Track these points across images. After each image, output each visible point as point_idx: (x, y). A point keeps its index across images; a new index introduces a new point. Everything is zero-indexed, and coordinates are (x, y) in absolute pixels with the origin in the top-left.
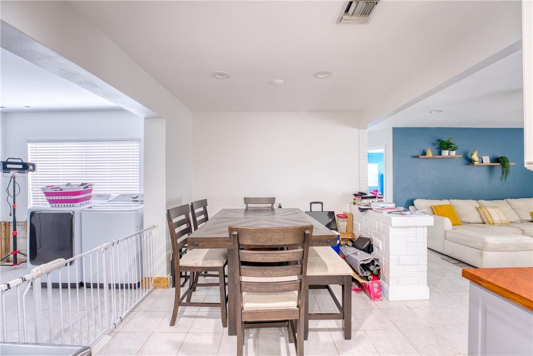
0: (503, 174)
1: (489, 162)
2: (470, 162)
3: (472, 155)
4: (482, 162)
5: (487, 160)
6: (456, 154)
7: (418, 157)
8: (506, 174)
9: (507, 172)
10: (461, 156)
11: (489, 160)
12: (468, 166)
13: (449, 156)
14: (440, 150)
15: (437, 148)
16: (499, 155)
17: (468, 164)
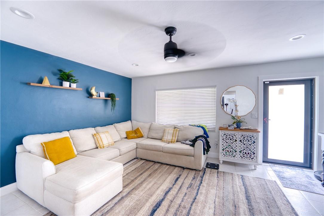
0: (112, 106)
1: (104, 97)
2: (90, 95)
3: (91, 90)
4: (100, 97)
5: (103, 95)
6: (77, 87)
7: (28, 84)
8: (114, 106)
9: (114, 104)
10: (82, 89)
11: (104, 95)
12: (88, 99)
13: (70, 88)
14: (61, 81)
15: (59, 79)
16: (110, 92)
17: (88, 97)
